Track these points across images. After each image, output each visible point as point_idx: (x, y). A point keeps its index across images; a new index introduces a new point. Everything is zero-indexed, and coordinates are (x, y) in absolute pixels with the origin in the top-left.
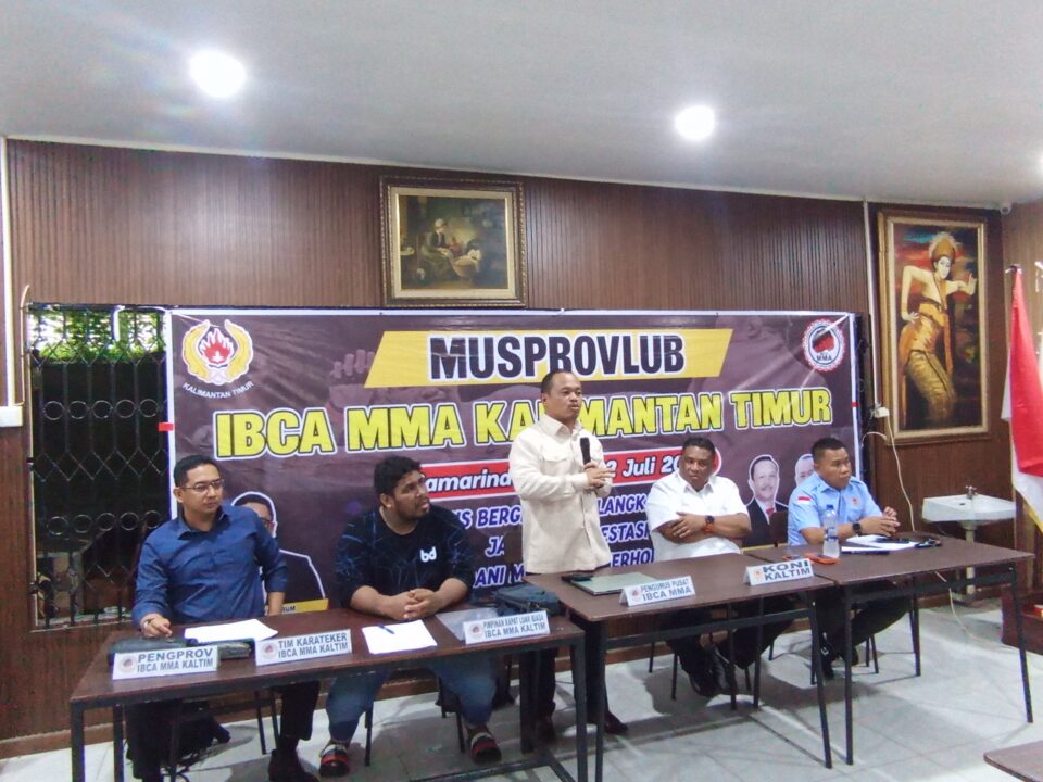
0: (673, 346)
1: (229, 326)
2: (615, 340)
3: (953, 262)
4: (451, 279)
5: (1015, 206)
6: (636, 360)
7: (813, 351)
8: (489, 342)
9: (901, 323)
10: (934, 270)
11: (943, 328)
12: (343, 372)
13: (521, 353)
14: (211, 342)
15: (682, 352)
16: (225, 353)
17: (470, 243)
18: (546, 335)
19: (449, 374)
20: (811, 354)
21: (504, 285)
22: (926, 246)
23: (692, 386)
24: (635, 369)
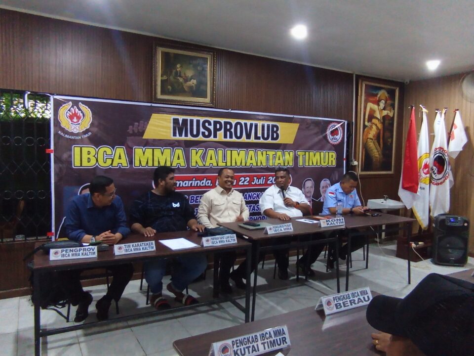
0: (275, 129)
1: (81, 105)
2: (251, 125)
3: (386, 103)
4: (182, 92)
5: (410, 82)
6: (259, 134)
7: (330, 136)
8: (198, 121)
9: (365, 126)
10: (379, 105)
11: (380, 130)
12: (133, 130)
13: (211, 128)
14: (72, 113)
15: (278, 132)
16: (78, 118)
17: (192, 76)
18: (222, 120)
19: (180, 135)
20: (330, 137)
21: (206, 97)
22: (376, 95)
23: (281, 147)
24: (259, 138)
